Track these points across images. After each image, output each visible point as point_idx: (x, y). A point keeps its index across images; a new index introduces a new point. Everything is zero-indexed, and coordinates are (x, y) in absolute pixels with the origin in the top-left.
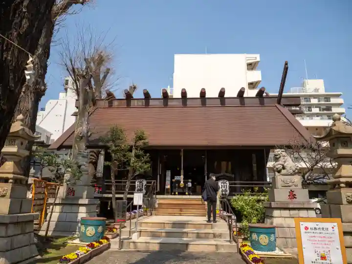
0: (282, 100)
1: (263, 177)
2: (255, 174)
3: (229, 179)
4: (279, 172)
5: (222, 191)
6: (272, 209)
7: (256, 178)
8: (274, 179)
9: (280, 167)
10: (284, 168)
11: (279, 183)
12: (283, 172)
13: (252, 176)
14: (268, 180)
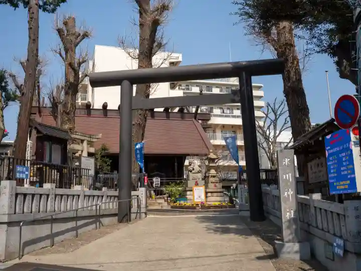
0: (198, 116)
1: (181, 174)
2: (176, 172)
3: (161, 177)
4: (191, 171)
5: (156, 184)
6: (186, 191)
7: (176, 176)
8: (188, 176)
9: (191, 169)
10: (193, 169)
11: (191, 178)
12: (193, 171)
13: (174, 174)
14: (185, 177)
